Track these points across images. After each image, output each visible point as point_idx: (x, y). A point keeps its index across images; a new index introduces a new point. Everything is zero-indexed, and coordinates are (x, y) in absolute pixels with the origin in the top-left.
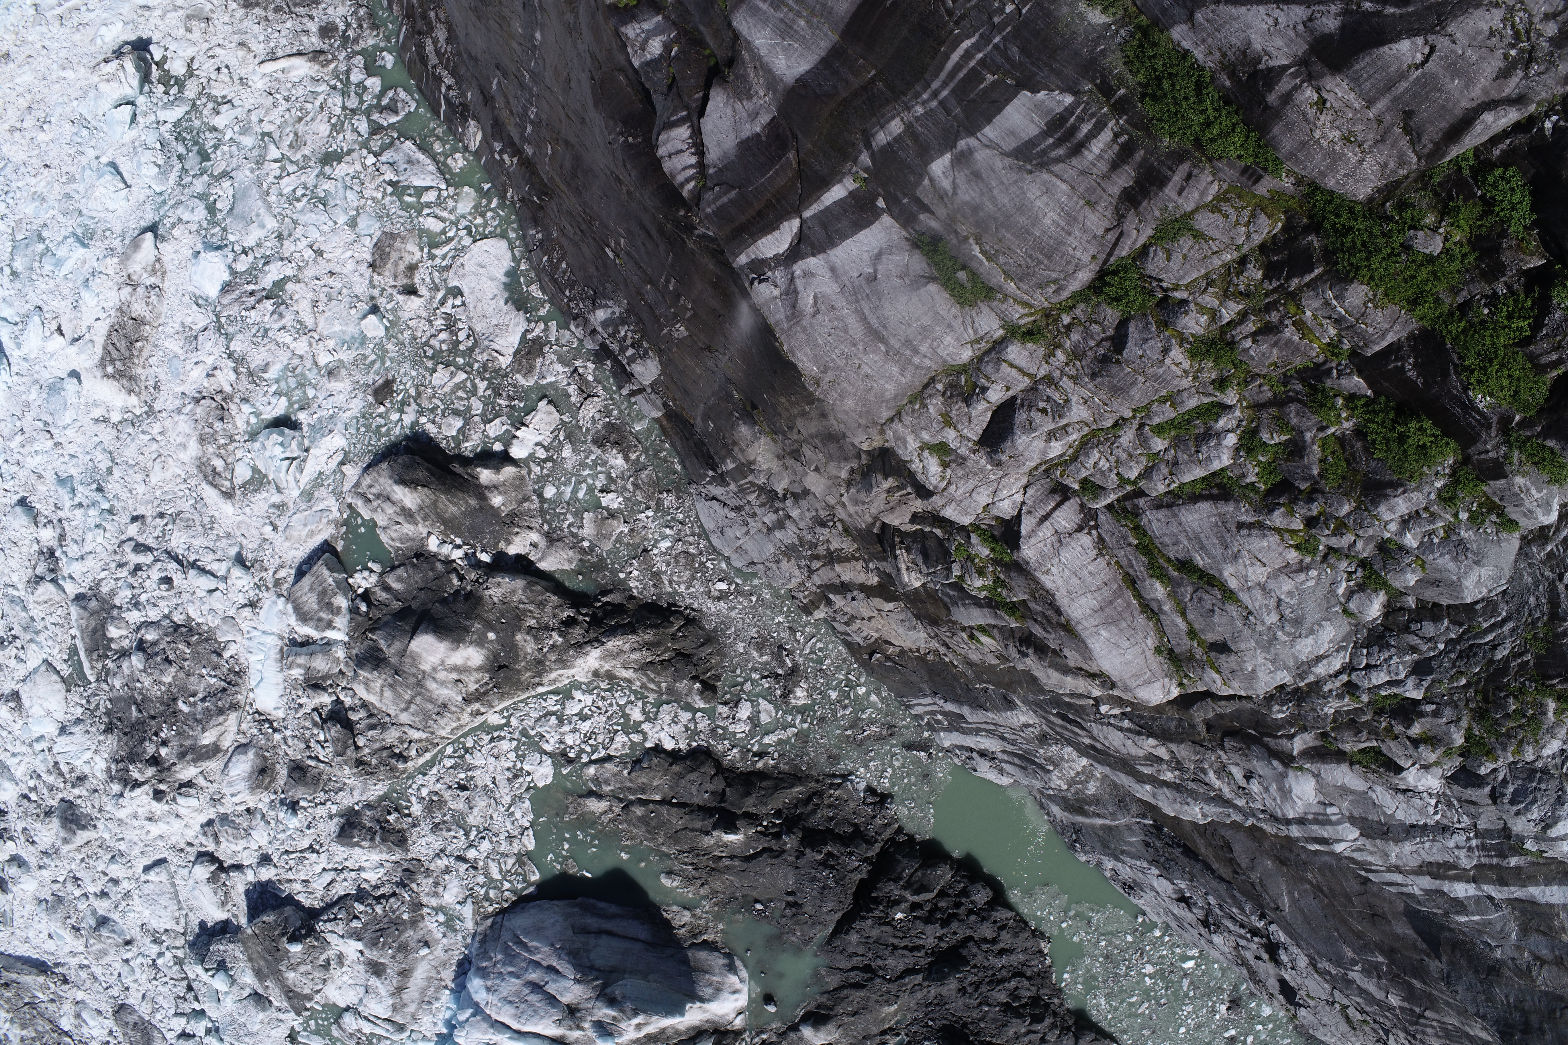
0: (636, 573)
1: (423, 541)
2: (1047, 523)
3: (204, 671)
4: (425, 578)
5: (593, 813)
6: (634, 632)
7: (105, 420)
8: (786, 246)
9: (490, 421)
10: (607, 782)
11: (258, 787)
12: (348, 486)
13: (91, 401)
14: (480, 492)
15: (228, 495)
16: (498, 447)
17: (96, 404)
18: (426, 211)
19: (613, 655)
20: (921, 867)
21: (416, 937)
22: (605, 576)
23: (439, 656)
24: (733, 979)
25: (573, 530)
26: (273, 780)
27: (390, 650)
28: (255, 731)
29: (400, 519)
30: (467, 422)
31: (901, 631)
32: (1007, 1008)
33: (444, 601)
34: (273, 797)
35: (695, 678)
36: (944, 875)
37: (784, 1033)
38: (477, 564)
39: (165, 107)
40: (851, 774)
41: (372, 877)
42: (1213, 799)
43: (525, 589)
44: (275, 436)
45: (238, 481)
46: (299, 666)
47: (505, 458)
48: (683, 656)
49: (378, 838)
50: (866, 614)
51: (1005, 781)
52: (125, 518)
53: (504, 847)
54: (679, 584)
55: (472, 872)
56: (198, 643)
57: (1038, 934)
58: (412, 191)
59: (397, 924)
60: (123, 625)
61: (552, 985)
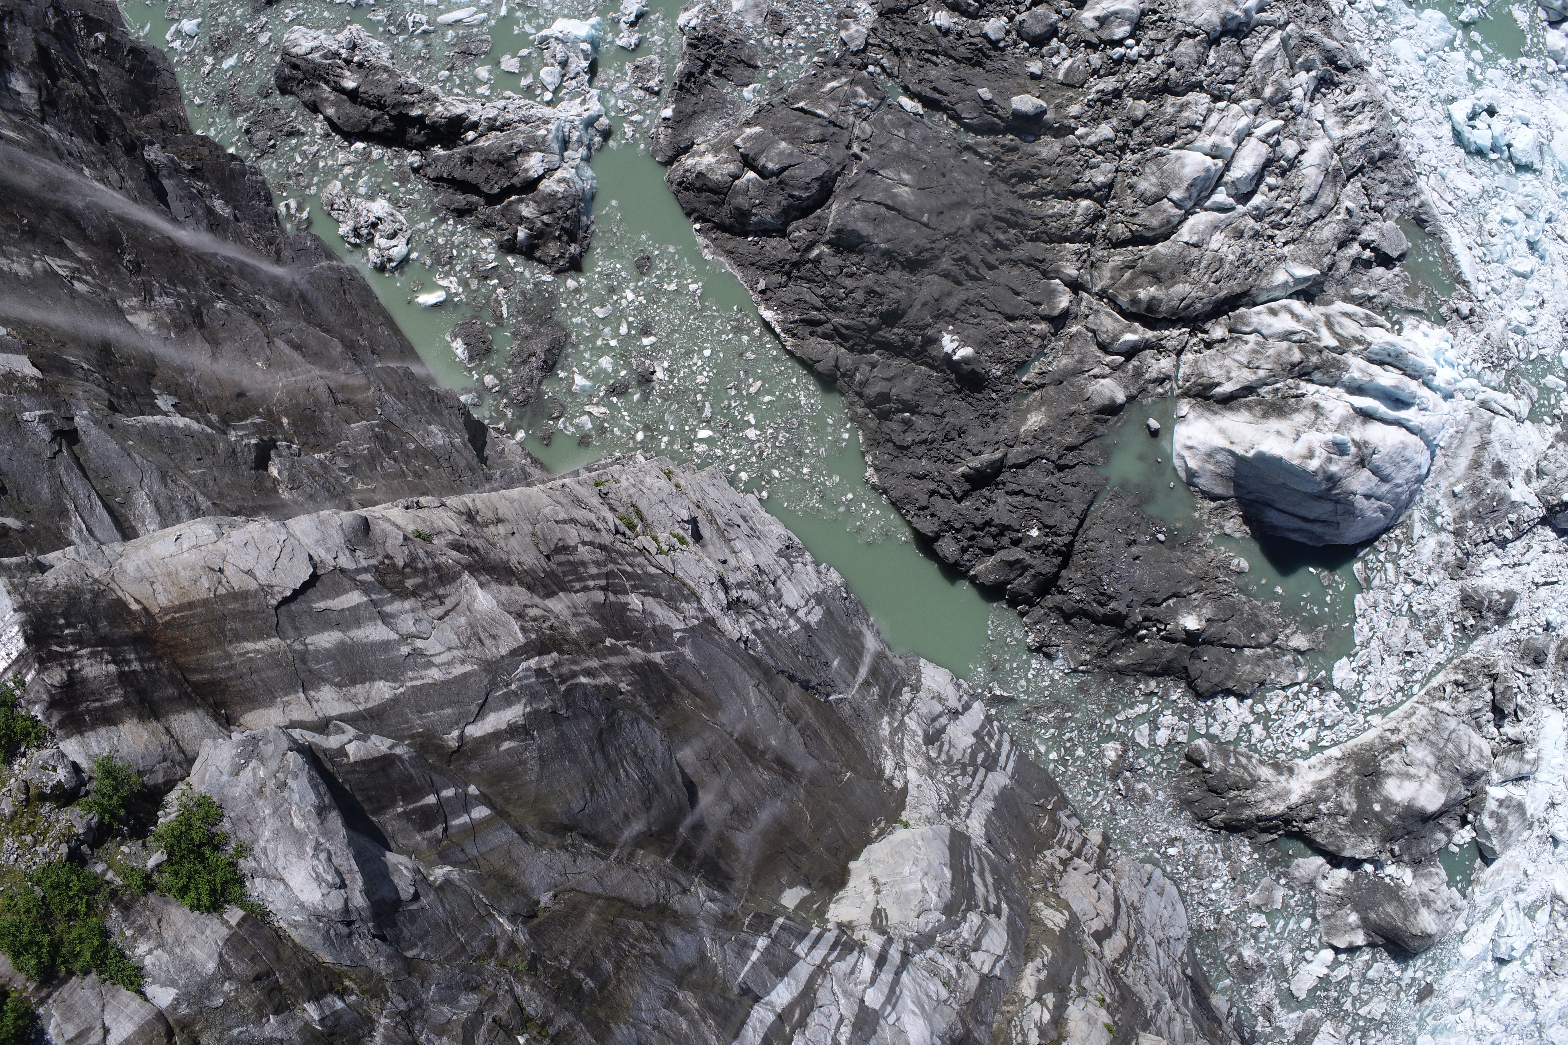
0: (1244, 859)
1: (1415, 878)
4: (1418, 847)
5: (1303, 634)
6: (1258, 817)
10: (1288, 664)
12: (1464, 915)
14: (1365, 925)
16: (1343, 959)
19: (1279, 795)
20: (1009, 583)
21: (1463, 502)
23: (1424, 791)
24: (1192, 464)
25: (1291, 894)
26: (1559, 649)
27: (1460, 790)
29: (1431, 896)
32: (916, 412)
33: (1409, 833)
35: (1207, 772)
37: (1140, 393)
38: (1377, 864)
41: (1491, 561)
43: (1343, 847)
46: (1527, 760)
47: (1340, 951)
48: (1216, 792)
49: (1485, 601)
53: (1381, 595)
55: (1410, 570)
57: (879, 490)
59: (1478, 517)
61: (1373, 484)
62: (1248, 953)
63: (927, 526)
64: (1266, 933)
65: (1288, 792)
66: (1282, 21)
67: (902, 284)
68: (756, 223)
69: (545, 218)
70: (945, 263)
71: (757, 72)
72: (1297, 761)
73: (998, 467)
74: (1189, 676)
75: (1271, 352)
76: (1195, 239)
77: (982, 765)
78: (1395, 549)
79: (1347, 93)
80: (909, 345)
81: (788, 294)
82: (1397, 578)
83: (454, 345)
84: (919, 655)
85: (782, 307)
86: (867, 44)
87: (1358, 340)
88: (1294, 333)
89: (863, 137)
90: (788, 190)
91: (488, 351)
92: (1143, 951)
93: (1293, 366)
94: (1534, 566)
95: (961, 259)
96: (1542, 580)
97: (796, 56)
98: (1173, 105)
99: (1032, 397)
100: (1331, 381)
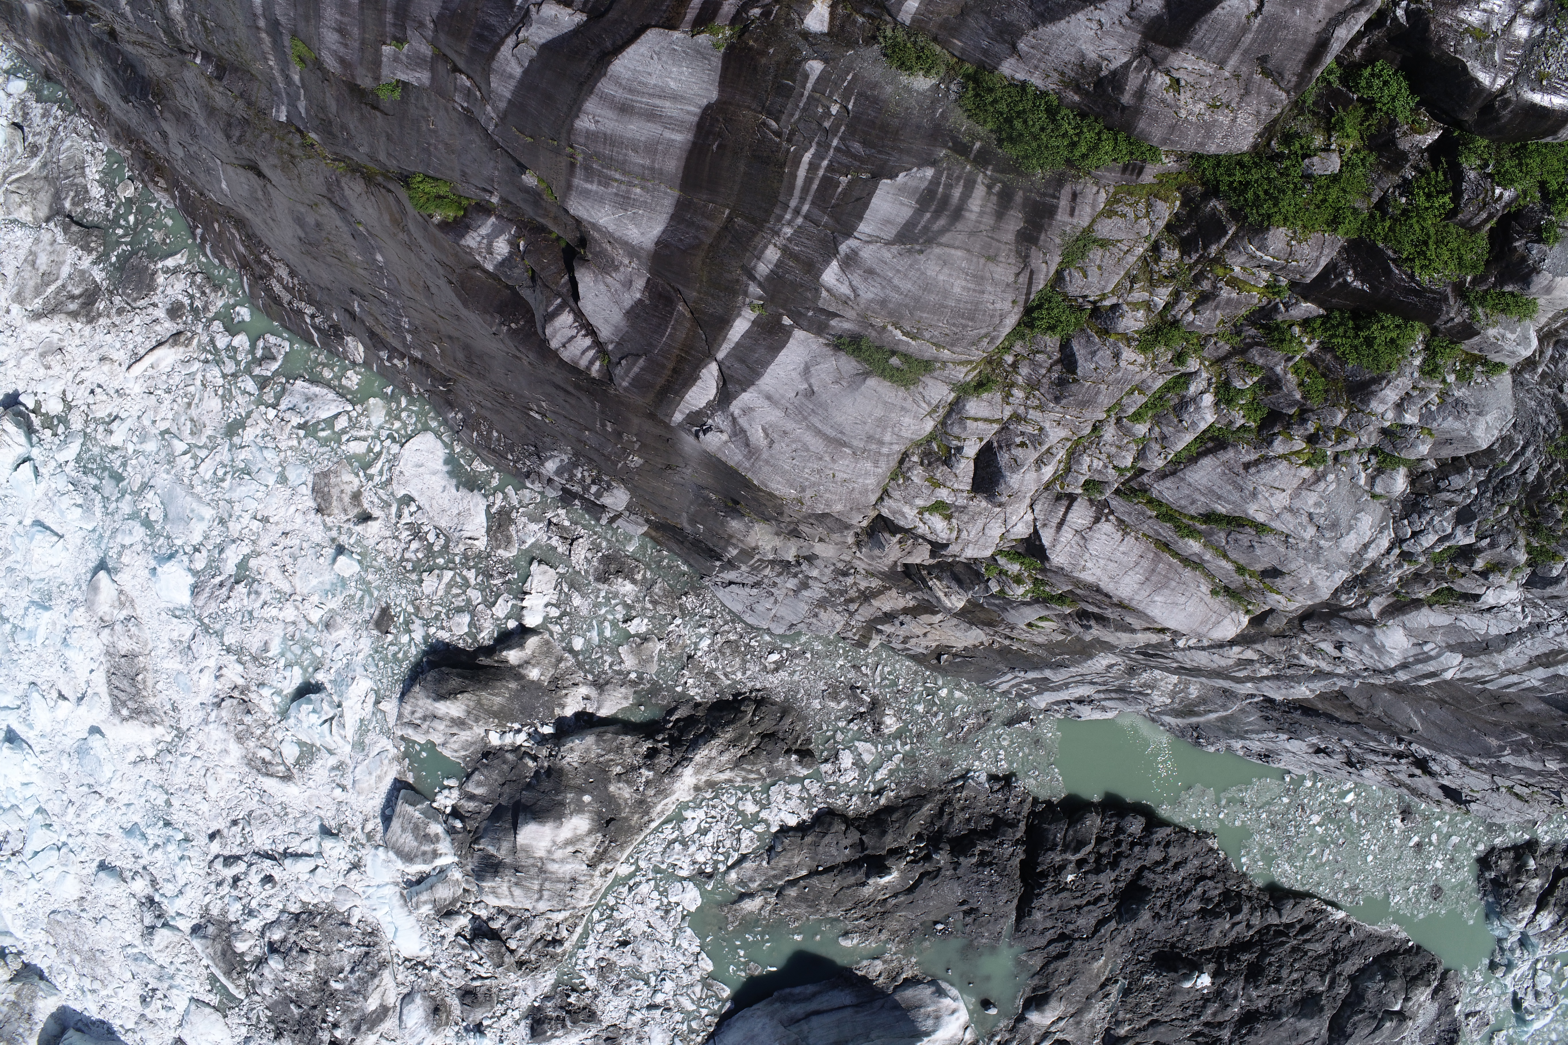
0: (690, 681)
1: (484, 740)
2: (1065, 527)
3: (341, 946)
4: (502, 773)
5: (752, 912)
6: (714, 736)
7: (143, 759)
8: (714, 391)
9: (494, 604)
10: (752, 880)
11: (439, 1026)
12: (392, 720)
13: (120, 747)
14: (515, 673)
15: (287, 778)
16: (512, 624)
17: (127, 749)
18: (344, 438)
19: (705, 766)
20: (1068, 826)
22: (664, 697)
23: (548, 838)
24: (947, 1002)
25: (616, 668)
26: (449, 1013)
27: (502, 852)
28: (413, 978)
29: (454, 730)
30: (473, 614)
31: (959, 634)
32: (1203, 913)
33: (529, 786)
34: (456, 1029)
35: (788, 752)
36: (1093, 823)
37: (1014, 1027)
38: (543, 740)
39: (60, 448)
40: (968, 771)
42: (1314, 676)
43: (597, 743)
44: (304, 706)
45: (290, 761)
46: (425, 903)
47: (524, 632)
48: (768, 737)
49: (568, 1024)
50: (919, 631)
51: (1110, 715)
52: (203, 840)
53: (686, 979)
54: (734, 673)
55: (667, 1014)
56: (323, 922)
57: (1201, 835)
58: (323, 425)
60: (247, 936)
62: (627, 588)
63: (1161, 834)
64: (620, 617)
65: (697, 772)
67: (1257, 1001)
68: (1374, 973)
69: (1521, 885)
72: (693, 799)
73: (1121, 911)
74: (854, 826)
78: (694, 1024)
80: (1231, 959)
81: (1331, 938)
82: (677, 1001)
85: (1332, 927)
90: (1367, 1015)
99: (1107, 974)
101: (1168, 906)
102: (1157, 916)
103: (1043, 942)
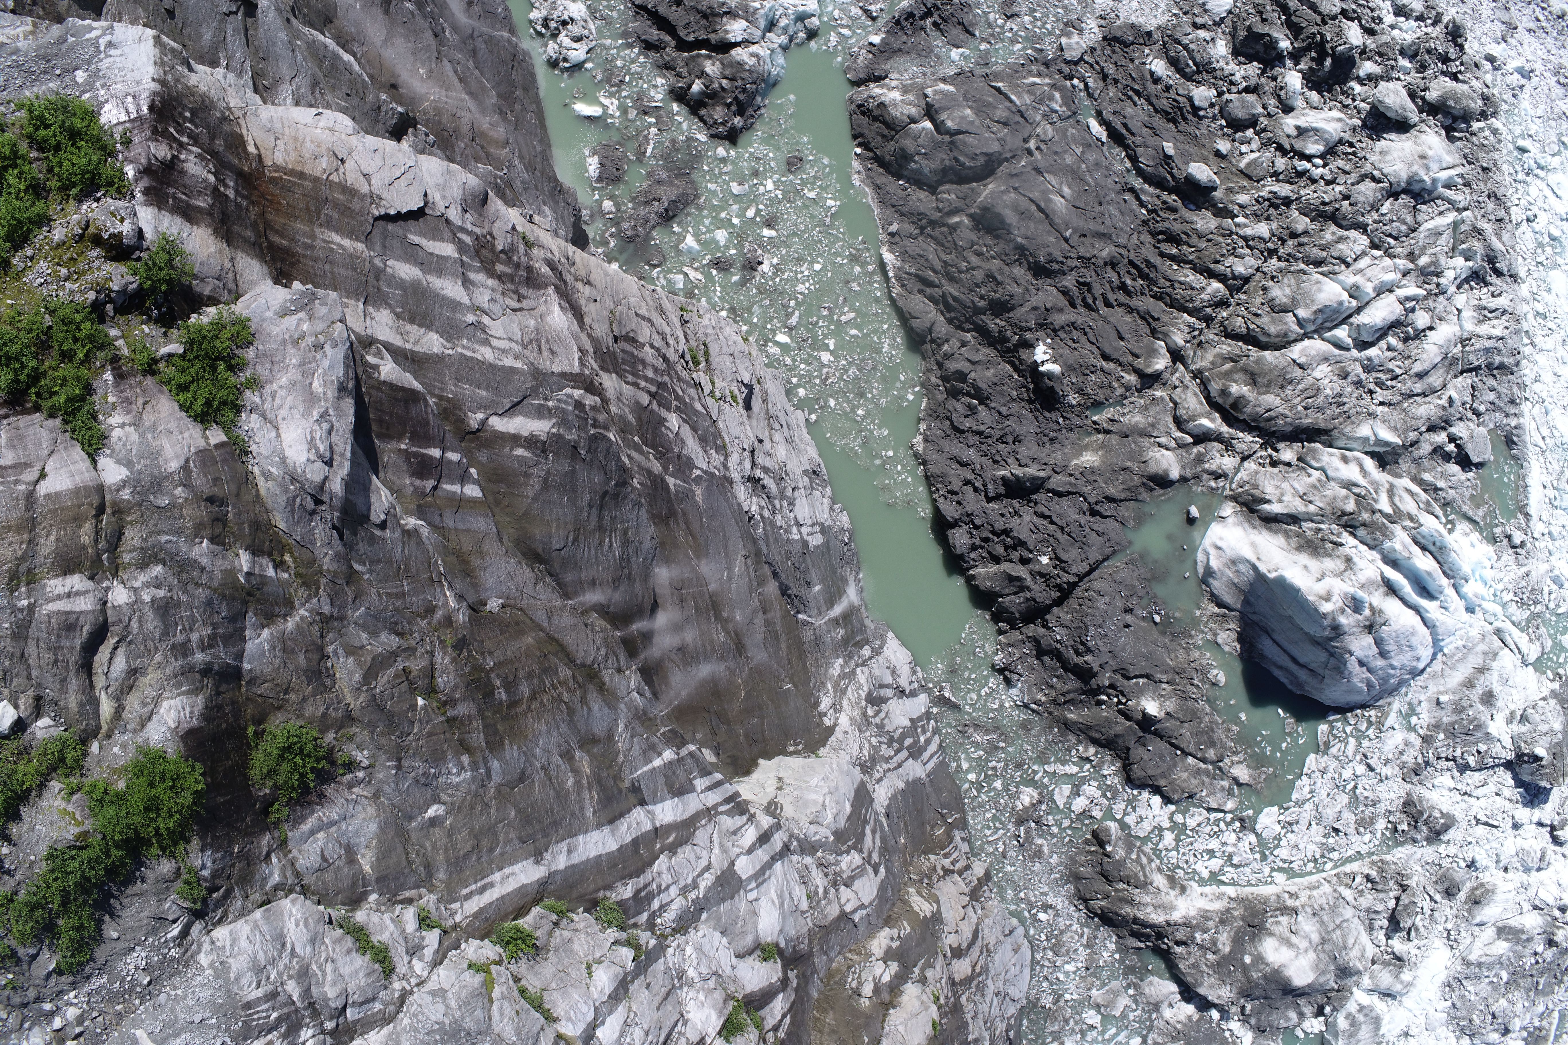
0: (1105, 954)
3: (1472, 997)
4: (1269, 1016)
5: (1247, 767)
6: (1136, 918)
10: (1223, 789)
19: (1163, 906)
20: (1001, 596)
21: (1443, 713)
23: (1297, 963)
24: (1214, 564)
26: (1473, 890)
27: (1329, 977)
28: (1463, 934)
32: (983, 402)
33: (1267, 998)
35: (1107, 855)
36: (984, 576)
37: (1194, 479)
38: (1225, 1014)
41: (1445, 780)
43: (1201, 983)
46: (1401, 981)
48: (1107, 878)
49: (1425, 814)
53: (1333, 765)
55: (1369, 754)
57: (920, 459)
59: (1451, 733)
61: (1371, 653)
63: (950, 510)
65: (1173, 908)
66: (1461, 206)
67: (1022, 281)
68: (913, 170)
69: (725, 82)
70: (1069, 281)
71: (971, 39)
72: (1192, 883)
73: (1038, 485)
74: (1128, 758)
75: (1328, 493)
76: (1302, 360)
77: (908, 748)
78: (1363, 728)
79: (1493, 296)
80: (1004, 340)
81: (913, 246)
82: (1354, 755)
83: (590, 160)
84: (890, 628)
85: (904, 255)
86: (1081, 59)
87: (1411, 518)
88: (1356, 485)
89: (1043, 137)
90: (955, 153)
91: (618, 179)
92: (981, 989)
93: (1344, 514)
94: (1483, 802)
95: (1084, 284)
96: (1484, 819)
97: (1013, 41)
98: (1333, 233)
99: (1094, 438)
100: (1372, 543)
101: (1002, 440)
102: (1017, 440)
103: (1110, 524)
